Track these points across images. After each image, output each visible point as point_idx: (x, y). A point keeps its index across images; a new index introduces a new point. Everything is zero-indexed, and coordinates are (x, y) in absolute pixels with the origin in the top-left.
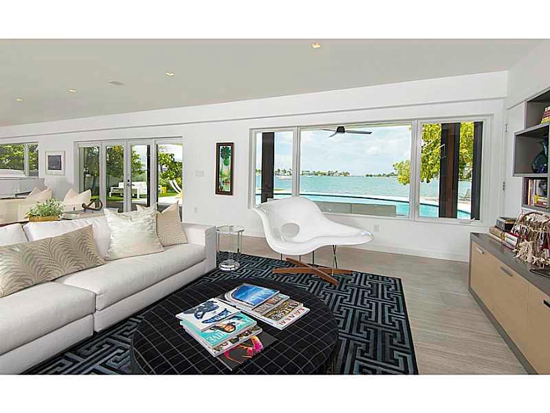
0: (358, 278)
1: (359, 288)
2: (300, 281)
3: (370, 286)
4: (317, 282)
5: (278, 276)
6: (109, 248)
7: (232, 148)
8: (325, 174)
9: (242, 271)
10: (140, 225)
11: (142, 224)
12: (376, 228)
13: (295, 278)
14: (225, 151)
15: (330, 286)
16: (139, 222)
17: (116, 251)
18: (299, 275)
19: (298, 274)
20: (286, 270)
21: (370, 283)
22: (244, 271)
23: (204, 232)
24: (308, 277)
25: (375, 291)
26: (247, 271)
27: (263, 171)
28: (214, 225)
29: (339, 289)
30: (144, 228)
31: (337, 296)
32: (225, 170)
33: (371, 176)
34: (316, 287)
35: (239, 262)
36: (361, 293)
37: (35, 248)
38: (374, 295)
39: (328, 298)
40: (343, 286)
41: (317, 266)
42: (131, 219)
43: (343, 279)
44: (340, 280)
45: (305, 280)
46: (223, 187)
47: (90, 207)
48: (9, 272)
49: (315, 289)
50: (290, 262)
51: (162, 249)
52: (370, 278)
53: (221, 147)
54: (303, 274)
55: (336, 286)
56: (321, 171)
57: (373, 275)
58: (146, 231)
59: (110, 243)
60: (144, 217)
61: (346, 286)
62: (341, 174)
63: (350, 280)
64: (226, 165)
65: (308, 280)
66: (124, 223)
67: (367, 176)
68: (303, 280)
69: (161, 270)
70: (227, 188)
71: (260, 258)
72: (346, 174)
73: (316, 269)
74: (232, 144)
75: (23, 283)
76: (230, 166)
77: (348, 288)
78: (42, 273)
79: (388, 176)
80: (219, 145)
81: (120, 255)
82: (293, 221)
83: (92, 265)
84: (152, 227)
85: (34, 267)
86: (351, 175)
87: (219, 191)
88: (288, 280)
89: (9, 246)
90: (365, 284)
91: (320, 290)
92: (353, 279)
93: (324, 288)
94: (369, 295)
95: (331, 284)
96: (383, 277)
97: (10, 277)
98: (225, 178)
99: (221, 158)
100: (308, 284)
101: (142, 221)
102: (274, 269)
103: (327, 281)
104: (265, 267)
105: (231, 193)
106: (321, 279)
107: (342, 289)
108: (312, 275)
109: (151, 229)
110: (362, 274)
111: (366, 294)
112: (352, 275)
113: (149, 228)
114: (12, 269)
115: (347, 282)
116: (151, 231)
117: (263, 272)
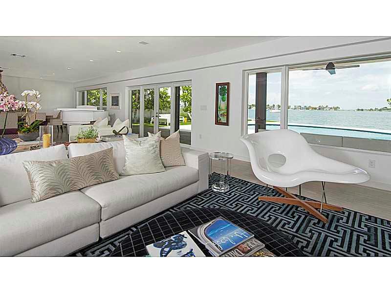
0: (351, 218)
1: (352, 231)
2: (285, 212)
3: (366, 229)
4: (303, 217)
5: (264, 204)
6: (124, 166)
7: (228, 87)
8: (315, 109)
9: (230, 194)
10: (146, 149)
11: (148, 148)
12: (372, 164)
13: (280, 208)
14: (223, 89)
15: (318, 223)
16: (145, 146)
17: (128, 169)
18: (285, 206)
19: (284, 204)
20: (271, 199)
21: (366, 226)
22: (233, 194)
23: (197, 157)
24: (294, 209)
25: (373, 237)
26: (235, 195)
27: (257, 106)
28: (207, 152)
29: (329, 229)
30: (149, 151)
31: (326, 237)
32: (223, 105)
33: (362, 110)
34: (303, 221)
35: (229, 185)
36: (355, 238)
37: (66, 165)
38: (373, 242)
39: (315, 237)
40: (333, 225)
41: (305, 198)
42: (140, 144)
43: (334, 216)
44: (330, 217)
45: (291, 213)
46: (222, 119)
47: (120, 133)
48: (46, 182)
49: (301, 224)
50: (277, 191)
51: (164, 169)
52: (366, 219)
53: (220, 87)
54: (289, 205)
55: (324, 225)
56: (312, 106)
57: (370, 217)
58: (150, 154)
59: (125, 162)
60: (150, 143)
61: (336, 226)
62: (331, 108)
63: (342, 219)
64: (224, 101)
65: (294, 213)
66: (135, 147)
67: (359, 110)
68: (288, 213)
69: (158, 189)
70: (224, 120)
71: (249, 182)
72: (336, 109)
73: (302, 201)
74: (228, 84)
75: (54, 191)
76: (226, 101)
77: (339, 228)
78: (69, 184)
79: (380, 110)
80: (218, 85)
81: (131, 173)
82: (279, 152)
83: (108, 180)
84: (155, 151)
85: (64, 179)
86: (341, 109)
87: (218, 122)
88: (274, 209)
89: (50, 162)
90: (359, 226)
91: (307, 226)
92: (345, 219)
93: (311, 224)
94: (365, 241)
95: (319, 221)
96: (382, 220)
97: (46, 186)
98: (223, 112)
99: (219, 95)
100: (294, 217)
101: (148, 146)
102: (259, 196)
103: (314, 217)
104: (252, 193)
105: (227, 124)
106: (308, 213)
107: (332, 229)
108: (298, 207)
109: (154, 153)
110: (356, 213)
111: (362, 239)
112: (344, 213)
113: (153, 151)
114: (49, 180)
115: (338, 221)
116: (154, 155)
117: (250, 197)
